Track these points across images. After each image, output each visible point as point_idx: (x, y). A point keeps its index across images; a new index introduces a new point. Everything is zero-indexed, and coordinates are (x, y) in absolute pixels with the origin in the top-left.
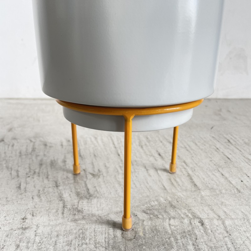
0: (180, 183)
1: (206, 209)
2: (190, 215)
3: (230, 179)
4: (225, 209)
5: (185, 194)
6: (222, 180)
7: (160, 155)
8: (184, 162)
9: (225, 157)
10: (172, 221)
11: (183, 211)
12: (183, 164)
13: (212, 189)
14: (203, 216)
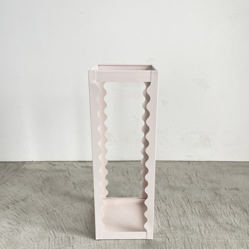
0: (164, 224)
1: (171, 234)
2: (165, 237)
3: (182, 222)
4: (177, 235)
5: (165, 228)
6: (179, 223)
7: (158, 209)
8: (167, 213)
9: (184, 211)
10: (160, 238)
11: (164, 235)
12: (167, 214)
13: (175, 227)
14: (169, 237)
